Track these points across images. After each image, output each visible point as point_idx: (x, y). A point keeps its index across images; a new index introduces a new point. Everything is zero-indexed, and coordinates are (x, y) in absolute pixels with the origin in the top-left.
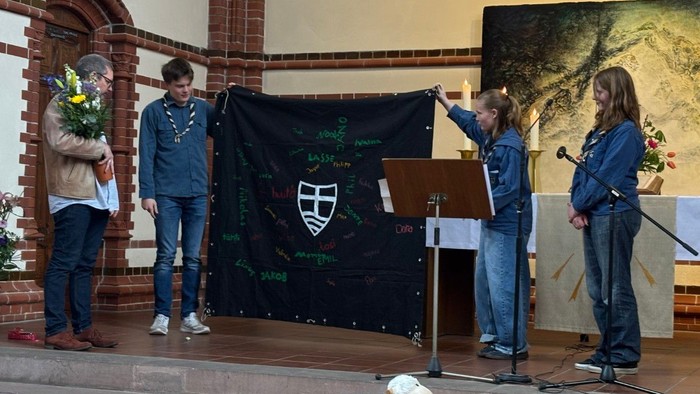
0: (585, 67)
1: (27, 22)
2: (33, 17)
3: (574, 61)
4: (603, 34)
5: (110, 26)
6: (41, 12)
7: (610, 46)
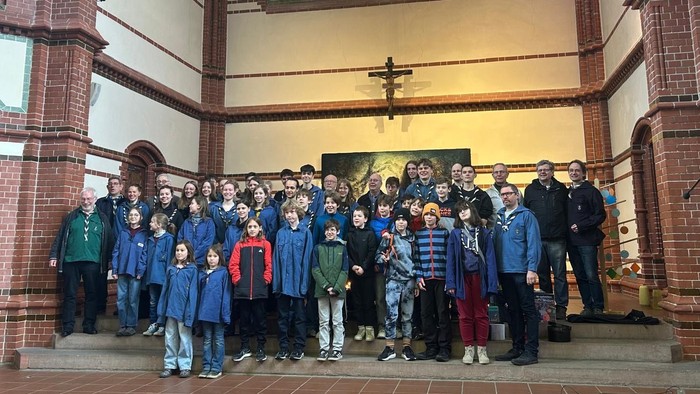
0: (364, 179)
1: (120, 164)
2: (123, 161)
3: (360, 176)
4: (371, 165)
5: (155, 164)
6: (127, 159)
7: (374, 170)
